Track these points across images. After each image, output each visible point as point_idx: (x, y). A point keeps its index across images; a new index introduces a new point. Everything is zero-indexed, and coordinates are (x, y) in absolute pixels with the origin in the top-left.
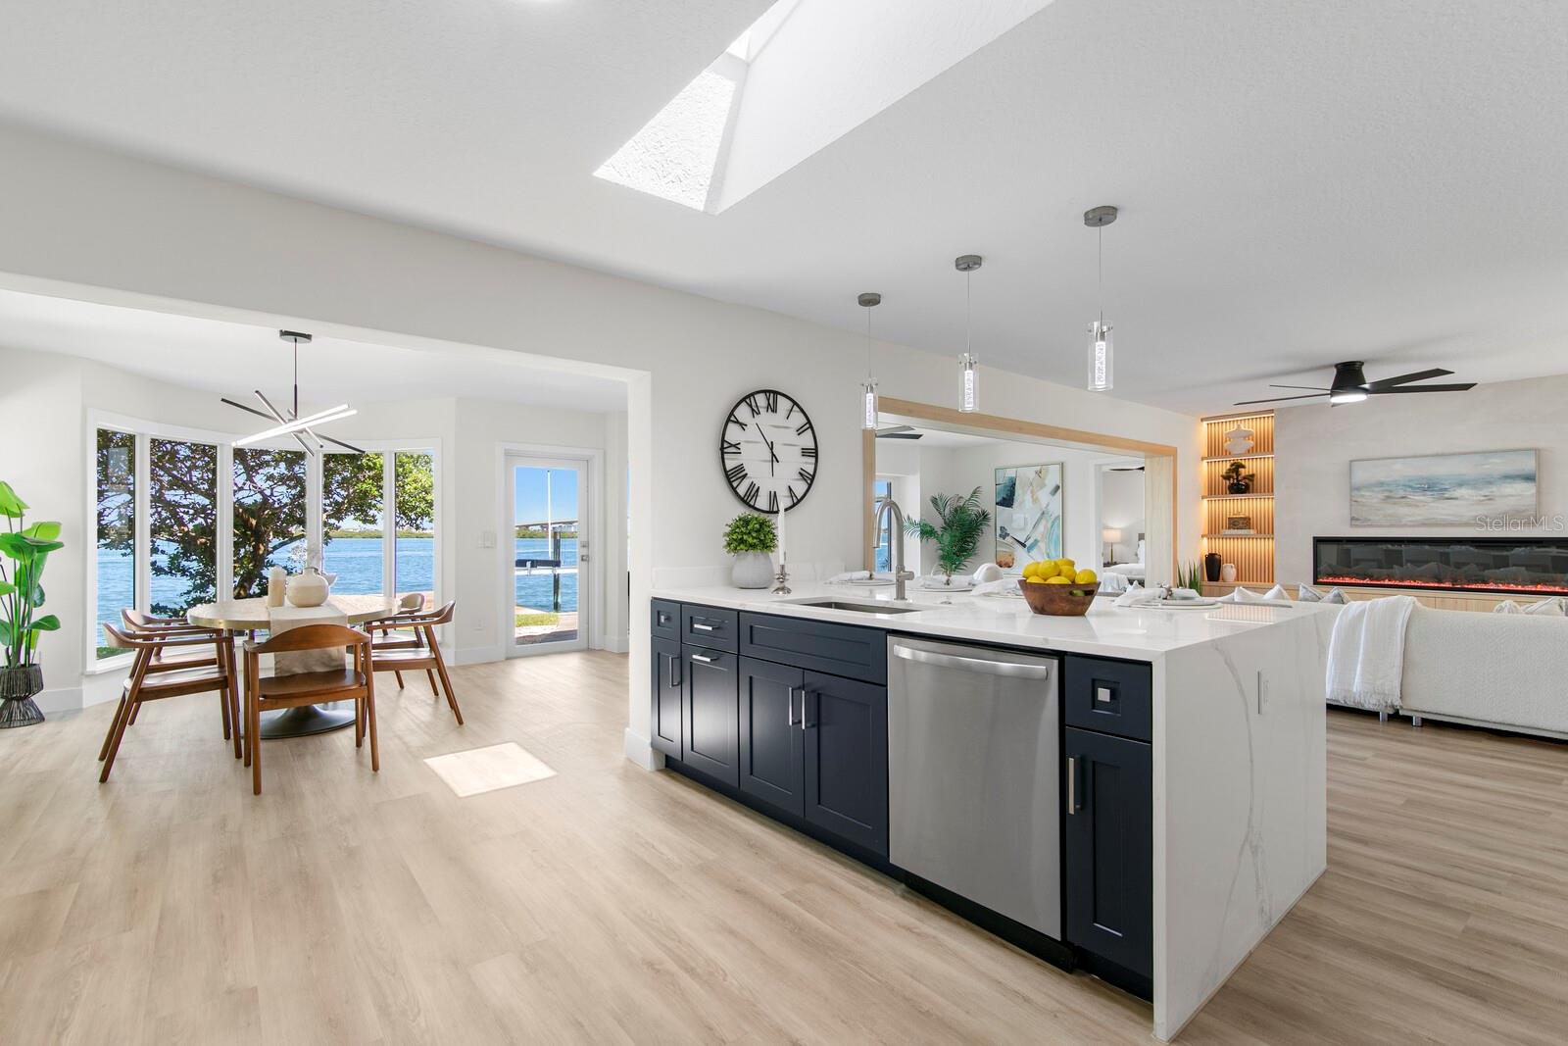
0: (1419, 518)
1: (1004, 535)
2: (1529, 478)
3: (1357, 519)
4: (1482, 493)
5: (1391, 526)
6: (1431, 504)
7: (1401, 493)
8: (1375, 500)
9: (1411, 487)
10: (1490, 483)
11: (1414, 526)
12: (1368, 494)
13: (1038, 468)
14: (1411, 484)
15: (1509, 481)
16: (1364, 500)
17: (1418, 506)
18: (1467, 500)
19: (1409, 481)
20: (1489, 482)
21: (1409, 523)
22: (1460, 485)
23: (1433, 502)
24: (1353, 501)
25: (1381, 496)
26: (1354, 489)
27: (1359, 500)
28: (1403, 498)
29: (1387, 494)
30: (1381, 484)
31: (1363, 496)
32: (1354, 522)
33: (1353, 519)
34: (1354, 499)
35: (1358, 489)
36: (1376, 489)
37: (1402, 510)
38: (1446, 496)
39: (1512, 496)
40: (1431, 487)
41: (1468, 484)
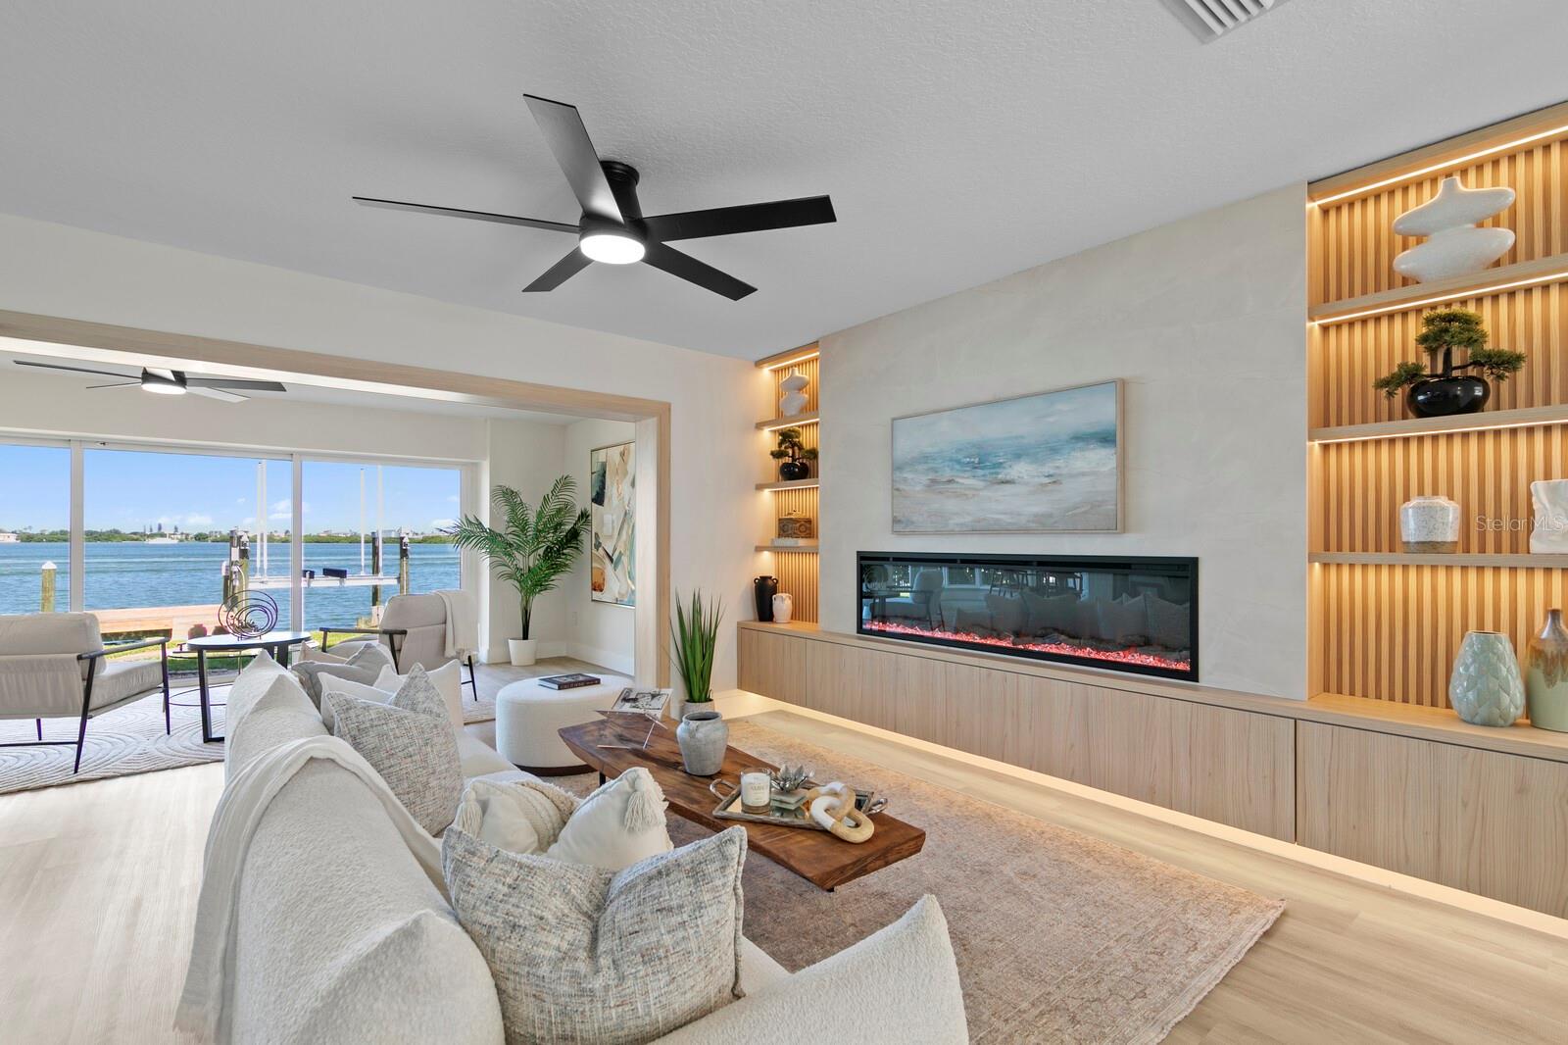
0: (968, 519)
1: (598, 545)
2: (1106, 439)
4: (1048, 469)
5: (937, 533)
7: (947, 474)
8: (918, 488)
9: (959, 462)
11: (962, 533)
12: (909, 476)
13: (621, 448)
15: (1080, 444)
16: (906, 488)
18: (1027, 484)
19: (959, 450)
20: (1051, 448)
22: (1018, 456)
23: (985, 488)
25: (925, 479)
26: (897, 467)
27: (901, 487)
28: (950, 481)
30: (925, 458)
31: (905, 480)
32: (898, 527)
33: (895, 521)
34: (898, 486)
37: (951, 505)
38: (1000, 476)
39: (1083, 474)
40: (983, 461)
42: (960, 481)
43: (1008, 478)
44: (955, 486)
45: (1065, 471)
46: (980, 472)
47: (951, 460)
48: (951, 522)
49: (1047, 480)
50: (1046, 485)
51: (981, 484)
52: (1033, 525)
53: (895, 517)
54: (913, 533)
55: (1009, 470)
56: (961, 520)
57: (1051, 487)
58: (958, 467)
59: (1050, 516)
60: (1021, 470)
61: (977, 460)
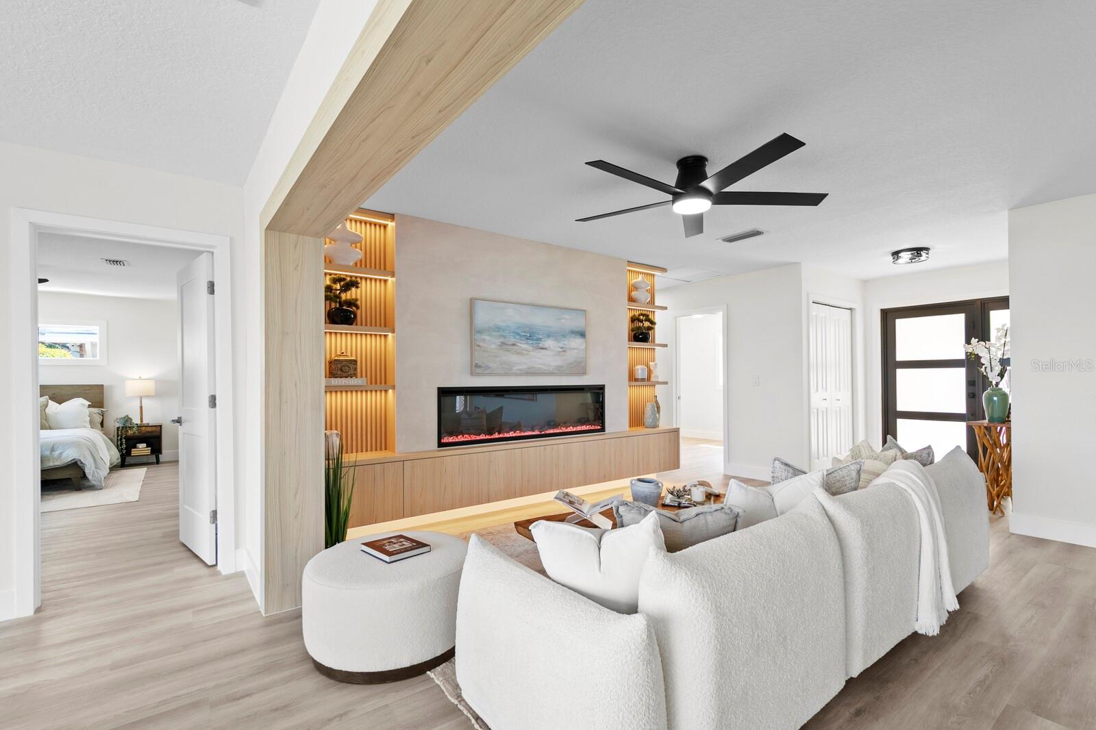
0: (525, 367)
2: (582, 335)
3: (480, 367)
4: (561, 345)
5: (506, 374)
6: (532, 353)
7: (512, 340)
8: (493, 346)
9: (518, 334)
10: (564, 336)
11: (521, 375)
12: (487, 338)
14: (519, 331)
15: (573, 335)
16: (485, 345)
17: (522, 354)
18: (552, 350)
19: (519, 328)
21: (518, 372)
22: (549, 336)
23: (533, 350)
24: (473, 345)
25: (498, 341)
26: (475, 331)
27: (481, 344)
28: (513, 345)
29: (502, 340)
30: (498, 328)
31: (484, 340)
32: (478, 370)
33: (472, 366)
34: (474, 343)
35: (480, 332)
36: (494, 333)
37: (514, 358)
38: (540, 345)
39: (574, 349)
40: (531, 336)
41: (553, 336)
42: (518, 344)
43: (544, 346)
44: (517, 348)
45: (567, 347)
46: (530, 342)
47: (514, 333)
48: (514, 368)
49: (561, 350)
50: (560, 352)
51: (531, 348)
52: (556, 371)
53: (477, 364)
54: (490, 374)
55: (544, 343)
56: (521, 367)
57: (562, 353)
58: (518, 337)
59: (562, 367)
60: (549, 343)
61: (528, 335)
